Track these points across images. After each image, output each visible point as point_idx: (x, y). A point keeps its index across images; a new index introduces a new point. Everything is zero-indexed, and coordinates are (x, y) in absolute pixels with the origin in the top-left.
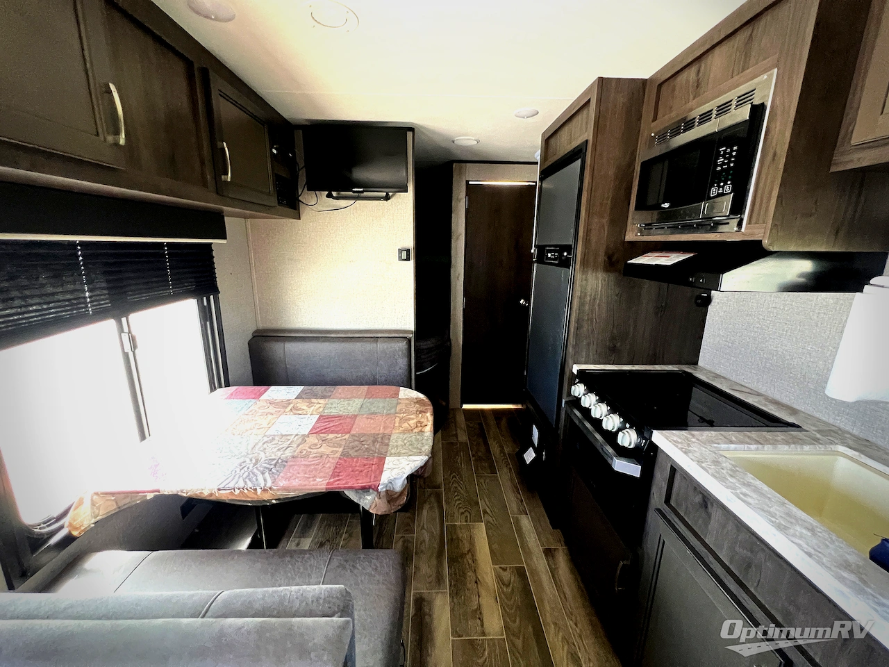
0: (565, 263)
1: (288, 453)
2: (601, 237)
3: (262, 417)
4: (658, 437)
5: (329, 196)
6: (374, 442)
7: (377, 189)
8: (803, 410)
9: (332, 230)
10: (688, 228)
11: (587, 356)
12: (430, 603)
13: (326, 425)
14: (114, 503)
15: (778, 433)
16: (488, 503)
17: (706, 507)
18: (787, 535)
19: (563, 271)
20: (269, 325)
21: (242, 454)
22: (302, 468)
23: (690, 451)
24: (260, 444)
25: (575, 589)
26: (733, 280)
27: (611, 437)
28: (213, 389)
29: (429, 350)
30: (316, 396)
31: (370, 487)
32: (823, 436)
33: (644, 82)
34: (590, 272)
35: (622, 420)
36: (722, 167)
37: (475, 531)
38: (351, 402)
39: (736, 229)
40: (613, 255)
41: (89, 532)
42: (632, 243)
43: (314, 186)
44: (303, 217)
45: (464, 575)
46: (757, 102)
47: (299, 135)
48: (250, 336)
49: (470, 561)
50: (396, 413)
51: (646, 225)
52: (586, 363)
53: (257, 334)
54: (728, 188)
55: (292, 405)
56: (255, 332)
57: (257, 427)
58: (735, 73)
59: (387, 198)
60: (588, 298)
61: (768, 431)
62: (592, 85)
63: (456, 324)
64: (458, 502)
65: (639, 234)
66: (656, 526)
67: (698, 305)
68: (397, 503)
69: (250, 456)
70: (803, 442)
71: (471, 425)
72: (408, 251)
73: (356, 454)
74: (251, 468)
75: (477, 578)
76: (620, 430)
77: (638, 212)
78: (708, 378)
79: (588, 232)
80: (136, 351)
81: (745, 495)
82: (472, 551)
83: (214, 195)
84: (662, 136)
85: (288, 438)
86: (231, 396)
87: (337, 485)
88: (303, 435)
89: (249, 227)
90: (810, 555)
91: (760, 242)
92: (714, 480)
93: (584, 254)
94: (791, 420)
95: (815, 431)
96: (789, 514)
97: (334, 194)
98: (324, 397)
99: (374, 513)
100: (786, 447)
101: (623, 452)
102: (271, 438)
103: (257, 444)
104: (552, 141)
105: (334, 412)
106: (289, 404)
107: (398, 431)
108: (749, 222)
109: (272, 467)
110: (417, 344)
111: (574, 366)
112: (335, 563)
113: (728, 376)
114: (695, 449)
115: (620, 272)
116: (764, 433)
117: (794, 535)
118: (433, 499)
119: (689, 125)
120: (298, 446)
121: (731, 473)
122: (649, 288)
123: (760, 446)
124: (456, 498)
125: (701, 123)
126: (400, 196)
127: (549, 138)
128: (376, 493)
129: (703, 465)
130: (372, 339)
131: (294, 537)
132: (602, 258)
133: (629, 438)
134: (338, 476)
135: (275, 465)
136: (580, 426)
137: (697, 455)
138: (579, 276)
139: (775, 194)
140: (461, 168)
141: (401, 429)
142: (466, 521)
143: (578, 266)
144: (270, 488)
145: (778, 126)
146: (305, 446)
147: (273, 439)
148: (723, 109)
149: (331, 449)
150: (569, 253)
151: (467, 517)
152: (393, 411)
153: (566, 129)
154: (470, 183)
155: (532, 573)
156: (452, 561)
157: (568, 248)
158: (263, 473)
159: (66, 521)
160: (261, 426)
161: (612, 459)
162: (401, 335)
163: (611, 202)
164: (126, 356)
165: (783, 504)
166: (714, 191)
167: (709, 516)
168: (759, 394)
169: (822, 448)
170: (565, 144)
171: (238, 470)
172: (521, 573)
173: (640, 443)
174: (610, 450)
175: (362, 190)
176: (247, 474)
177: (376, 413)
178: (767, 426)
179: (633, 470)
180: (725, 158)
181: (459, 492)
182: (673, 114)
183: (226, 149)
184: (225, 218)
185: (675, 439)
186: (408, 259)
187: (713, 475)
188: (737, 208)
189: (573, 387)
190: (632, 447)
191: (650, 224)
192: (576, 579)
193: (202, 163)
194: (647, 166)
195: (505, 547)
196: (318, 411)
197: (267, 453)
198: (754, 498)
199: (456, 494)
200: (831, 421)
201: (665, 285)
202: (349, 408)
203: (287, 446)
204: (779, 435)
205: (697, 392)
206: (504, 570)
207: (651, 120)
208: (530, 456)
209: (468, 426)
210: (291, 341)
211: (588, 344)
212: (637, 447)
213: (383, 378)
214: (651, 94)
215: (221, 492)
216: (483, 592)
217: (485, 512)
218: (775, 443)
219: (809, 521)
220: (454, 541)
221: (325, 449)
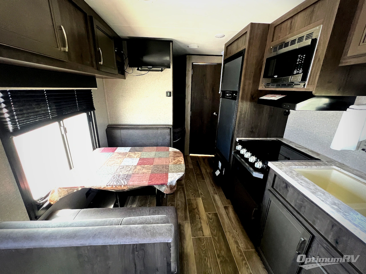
0: (234, 98)
1: (131, 172)
2: (249, 88)
3: (117, 159)
4: (270, 164)
5: (138, 69)
6: (163, 167)
7: (158, 67)
8: (322, 154)
9: (139, 83)
10: (284, 86)
11: (242, 134)
12: (183, 226)
13: (142, 162)
14: (67, 192)
15: (313, 162)
16: (202, 190)
17: (287, 188)
18: (315, 195)
19: (233, 101)
20: (113, 123)
21: (113, 173)
22: (137, 177)
23: (282, 169)
24: (119, 169)
25: (236, 220)
26: (300, 106)
27: (252, 165)
28: (94, 149)
29: (178, 132)
30: (137, 151)
31: (164, 184)
32: (328, 163)
33: (269, 25)
34: (244, 102)
35: (256, 158)
36: (299, 63)
37: (198, 201)
38: (151, 153)
39: (303, 87)
40: (254, 95)
41: (57, 202)
42: (261, 91)
43: (132, 65)
44: (127, 78)
45: (195, 216)
46: (313, 38)
47: (125, 44)
48: (106, 128)
49: (197, 211)
50: (169, 157)
51: (267, 84)
52: (242, 137)
53: (109, 127)
54: (301, 71)
55: (128, 154)
56: (109, 125)
57: (116, 163)
58: (306, 25)
59: (162, 70)
60: (243, 112)
61: (309, 162)
62: (248, 26)
63: (187, 122)
64: (190, 191)
65: (264, 87)
66: (268, 195)
67: (285, 115)
68: (173, 190)
69: (116, 174)
70: (321, 165)
71: (193, 162)
72: (170, 92)
73: (156, 172)
74: (117, 178)
75: (200, 217)
76: (255, 162)
77: (264, 78)
78: (287, 142)
79: (244, 85)
80: (67, 134)
81: (301, 183)
82: (197, 208)
83: (96, 71)
84: (275, 49)
85: (129, 167)
86: (103, 151)
87: (151, 184)
88: (135, 166)
89: (104, 82)
90: (323, 201)
91: (311, 92)
92: (291, 178)
93: (243, 95)
94: (317, 157)
95: (325, 161)
96: (316, 189)
97: (140, 68)
98: (140, 151)
99: (166, 193)
100: (315, 167)
101: (257, 170)
102: (122, 167)
103: (118, 169)
104: (229, 48)
105: (145, 157)
106: (127, 154)
107: (171, 164)
108: (308, 84)
109: (126, 177)
110: (174, 130)
111: (237, 138)
112: (151, 211)
113: (295, 142)
114: (284, 168)
115: (256, 102)
116: (308, 162)
117: (318, 195)
118: (181, 189)
119: (286, 45)
120: (134, 170)
121: (296, 176)
122: (267, 108)
123: (306, 167)
124: (190, 189)
125: (291, 45)
126: (167, 70)
127: (228, 46)
128: (166, 186)
129: (287, 173)
130: (156, 128)
131: (129, 204)
132: (249, 96)
133: (259, 165)
134: (152, 180)
135: (127, 177)
136: (240, 161)
137: (285, 170)
138: (240, 103)
139: (318, 74)
140: (190, 58)
141: (172, 163)
142: (194, 197)
143: (240, 100)
144: (127, 185)
145: (321, 48)
146: (136, 170)
147: (124, 167)
148: (300, 39)
149: (147, 170)
150: (236, 94)
151: (194, 196)
152: (168, 156)
153: (236, 43)
154: (194, 64)
155: (220, 215)
156: (190, 212)
157: (236, 92)
158: (123, 180)
159: (48, 198)
160: (118, 163)
161: (253, 172)
162: (167, 127)
163: (254, 74)
164: (63, 136)
165: (314, 185)
166: (295, 72)
167: (288, 191)
168: (306, 149)
169: (327, 167)
170: (235, 50)
171: (113, 179)
172: (216, 215)
173: (263, 166)
174: (251, 169)
175: (152, 67)
176: (116, 180)
177: (161, 157)
178: (309, 160)
179: (261, 176)
180: (300, 59)
181: (191, 187)
182: (280, 39)
183: (101, 51)
184: (96, 79)
185: (276, 164)
186: (170, 96)
187: (290, 177)
188: (304, 79)
189: (237, 147)
190: (260, 168)
191: (269, 84)
192: (236, 217)
193: (92, 57)
194: (268, 60)
195: (209, 206)
196: (139, 157)
197: (123, 173)
198: (304, 184)
199: (190, 187)
200: (331, 158)
201: (273, 107)
202: (150, 155)
203: (129, 170)
204: (313, 163)
205: (282, 147)
206: (210, 214)
207: (271, 42)
208: (218, 173)
209: (192, 162)
210: (123, 129)
211: (243, 130)
212: (262, 168)
213: (161, 144)
214: (271, 31)
215: (108, 187)
216: (202, 221)
217: (201, 194)
218: (311, 165)
219: (323, 190)
220: (190, 204)
221: (144, 171)
